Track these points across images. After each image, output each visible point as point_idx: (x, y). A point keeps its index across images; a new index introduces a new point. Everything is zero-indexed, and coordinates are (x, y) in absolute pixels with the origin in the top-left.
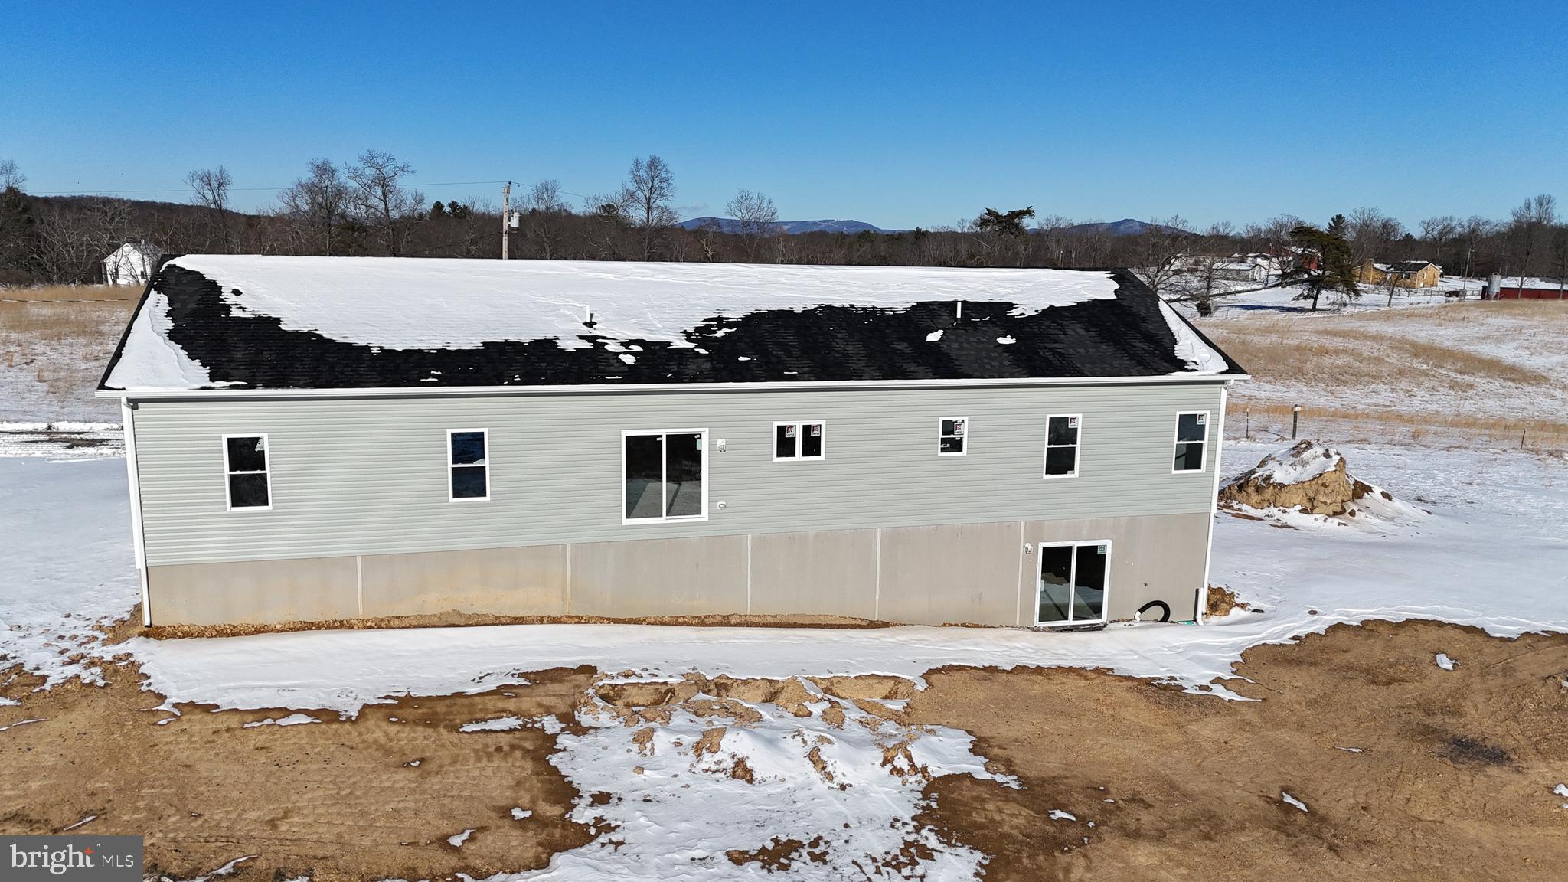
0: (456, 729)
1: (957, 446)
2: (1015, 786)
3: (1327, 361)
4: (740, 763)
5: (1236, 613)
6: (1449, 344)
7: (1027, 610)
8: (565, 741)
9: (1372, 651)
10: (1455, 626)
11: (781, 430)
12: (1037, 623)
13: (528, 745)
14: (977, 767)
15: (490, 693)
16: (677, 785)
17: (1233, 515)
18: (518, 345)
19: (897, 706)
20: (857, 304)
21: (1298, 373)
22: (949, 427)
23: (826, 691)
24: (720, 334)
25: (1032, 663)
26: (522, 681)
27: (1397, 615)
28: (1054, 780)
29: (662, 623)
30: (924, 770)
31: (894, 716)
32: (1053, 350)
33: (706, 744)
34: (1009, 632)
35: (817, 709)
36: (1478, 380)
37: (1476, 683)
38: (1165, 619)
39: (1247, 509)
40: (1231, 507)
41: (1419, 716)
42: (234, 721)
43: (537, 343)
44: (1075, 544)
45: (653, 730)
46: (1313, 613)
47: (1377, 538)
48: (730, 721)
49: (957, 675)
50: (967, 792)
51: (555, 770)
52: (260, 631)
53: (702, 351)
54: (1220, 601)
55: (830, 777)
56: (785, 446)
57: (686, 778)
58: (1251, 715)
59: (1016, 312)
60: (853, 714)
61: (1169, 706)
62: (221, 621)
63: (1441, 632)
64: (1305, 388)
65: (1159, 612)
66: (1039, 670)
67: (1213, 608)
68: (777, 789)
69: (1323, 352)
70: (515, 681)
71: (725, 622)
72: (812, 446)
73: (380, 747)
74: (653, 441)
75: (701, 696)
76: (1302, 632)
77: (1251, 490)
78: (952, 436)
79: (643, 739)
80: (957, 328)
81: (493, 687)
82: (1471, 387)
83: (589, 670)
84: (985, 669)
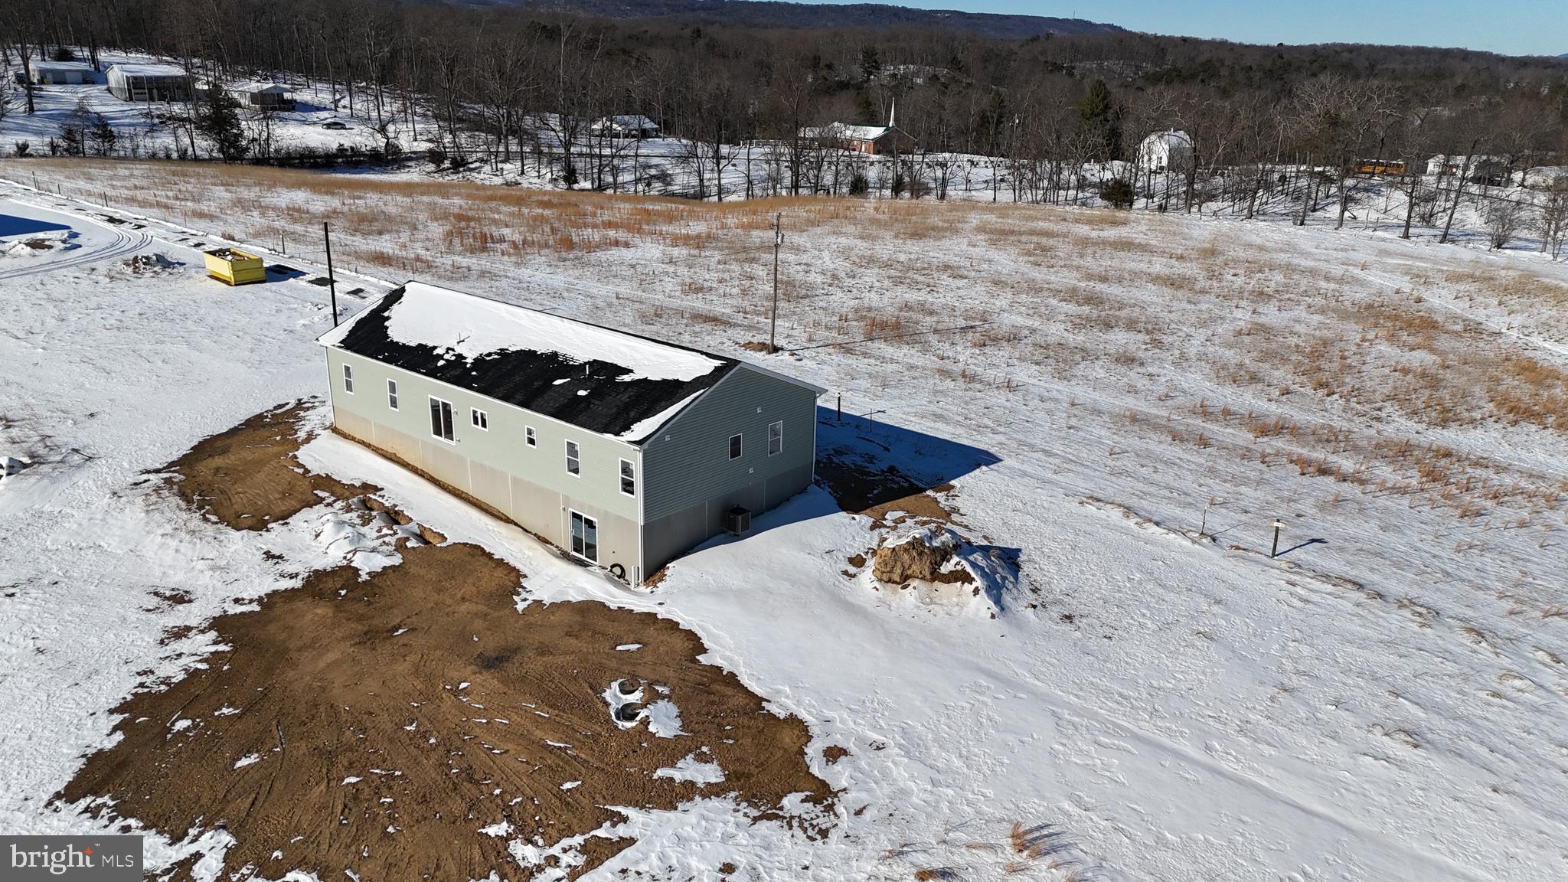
1: (532, 442)
2: (360, 580)
7: (566, 542)
8: (319, 506)
11: (475, 412)
12: (571, 551)
14: (368, 570)
15: (344, 485)
18: (425, 347)
22: (530, 432)
24: (491, 358)
29: (442, 486)
30: (352, 561)
31: (399, 547)
38: (621, 576)
43: (432, 347)
44: (584, 515)
49: (467, 549)
50: (345, 573)
51: (298, 511)
53: (469, 366)
55: (327, 548)
56: (476, 419)
59: (622, 377)
65: (619, 570)
67: (647, 582)
68: (314, 544)
70: (357, 484)
71: (460, 495)
72: (484, 425)
74: (437, 403)
78: (531, 437)
83: (379, 489)
84: (487, 553)
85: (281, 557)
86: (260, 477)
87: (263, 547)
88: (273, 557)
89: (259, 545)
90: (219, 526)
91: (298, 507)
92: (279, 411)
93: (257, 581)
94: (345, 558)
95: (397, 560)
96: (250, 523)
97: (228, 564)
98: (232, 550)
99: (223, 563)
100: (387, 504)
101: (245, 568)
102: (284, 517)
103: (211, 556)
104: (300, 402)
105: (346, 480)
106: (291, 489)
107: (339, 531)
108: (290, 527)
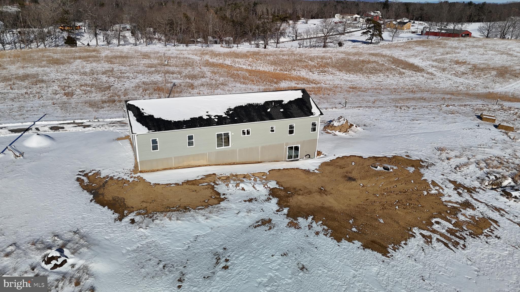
0: (198, 185)
1: (273, 131)
2: (283, 189)
3: (369, 66)
4: (243, 188)
5: (322, 156)
6: (403, 58)
7: (285, 158)
8: (215, 186)
9: (342, 162)
10: (358, 156)
11: (243, 131)
12: (287, 160)
13: (210, 187)
14: (277, 186)
15: (200, 179)
16: (234, 192)
17: (326, 133)
18: (196, 118)
19: (265, 177)
20: (254, 103)
21: (361, 71)
23: (253, 175)
24: (231, 112)
25: (286, 168)
26: (205, 177)
27: (348, 155)
28: (288, 187)
29: (224, 165)
30: (270, 187)
31: (264, 179)
32: (290, 112)
33: (237, 185)
34: (282, 162)
35: (252, 179)
36: (406, 71)
37: (357, 167)
38: (309, 157)
39: (329, 131)
40: (326, 130)
41: (345, 174)
42: (164, 186)
43: (199, 117)
44: (294, 146)
45: (228, 184)
46: (334, 155)
47: (351, 137)
48: (239, 182)
49: (274, 171)
50: (276, 190)
51: (216, 191)
52: (158, 170)
53: (228, 117)
54: (319, 153)
55: (256, 189)
56: (244, 133)
57: (235, 191)
58: (320, 175)
59: (284, 103)
60: (258, 179)
61: (307, 174)
62: (151, 169)
63: (355, 158)
64: (362, 76)
65: (308, 156)
66: (287, 169)
67: (318, 155)
68: (249, 192)
69: (369, 62)
70: (204, 177)
71: (234, 164)
72: (248, 133)
73: (188, 189)
74: (221, 135)
75: (234, 178)
76: (331, 159)
77: (330, 127)
78: (272, 129)
79: (227, 185)
80: (273, 108)
81: (200, 178)
82: (404, 73)
83: (214, 174)
84: (278, 169)
87: (239, 201)
88: (250, 200)
90: (210, 207)
93: (267, 206)
98: (235, 207)
101: (254, 206)
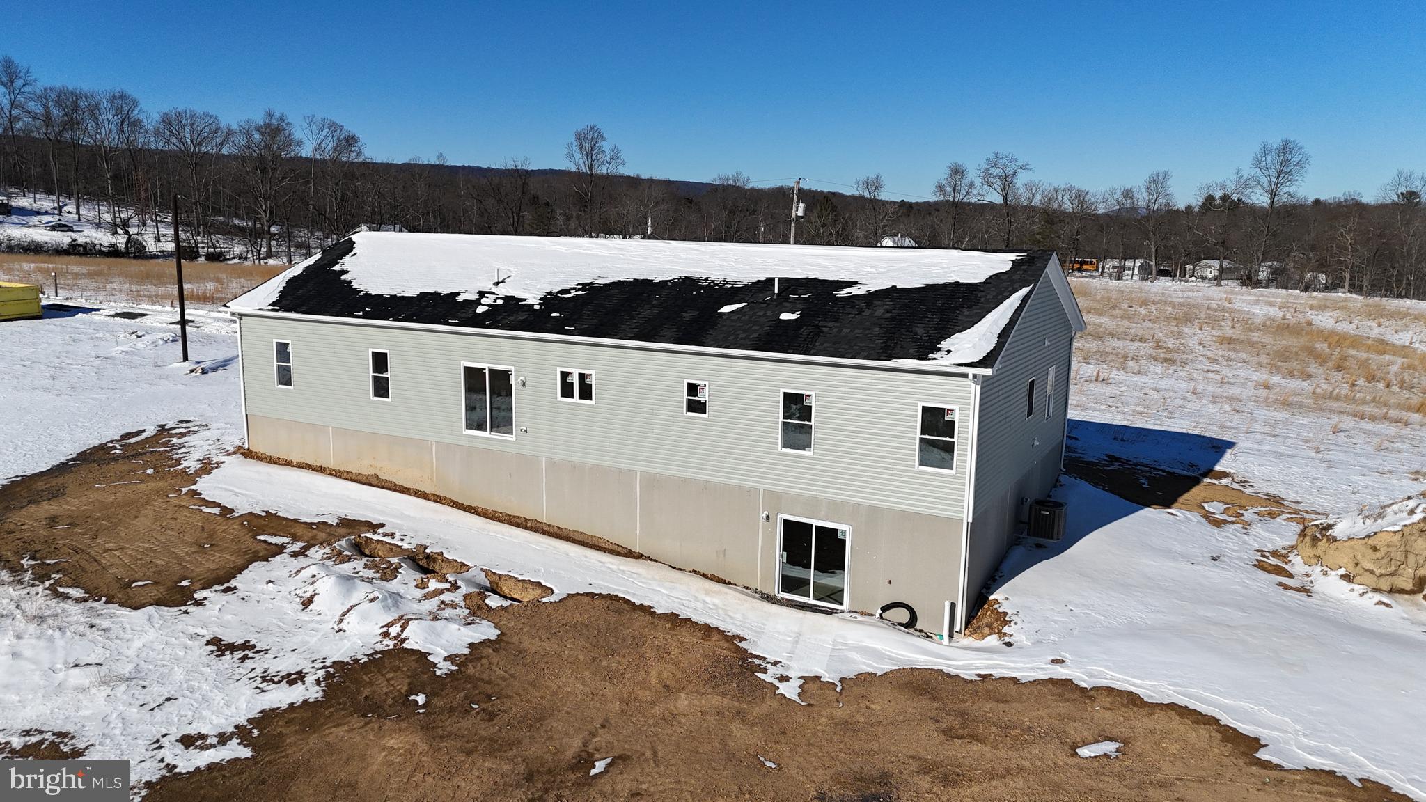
0: (256, 536)
1: (699, 407)
2: (439, 672)
4: (312, 596)
5: (990, 640)
7: (768, 578)
8: (280, 557)
11: (565, 375)
12: (778, 594)
16: (269, 597)
22: (693, 389)
24: (572, 294)
30: (404, 641)
32: (818, 328)
38: (907, 626)
44: (815, 523)
46: (1056, 661)
49: (600, 602)
51: (243, 569)
55: (340, 622)
56: (567, 390)
57: (281, 594)
65: (905, 615)
68: (306, 618)
71: (523, 524)
72: (586, 392)
74: (481, 374)
78: (696, 398)
83: (378, 526)
85: (246, 646)
86: (143, 523)
87: (201, 632)
88: (232, 648)
89: (192, 630)
90: (91, 604)
91: (240, 561)
92: (132, 440)
93: (218, 697)
94: (386, 635)
95: (485, 631)
96: (154, 593)
97: (137, 669)
98: (138, 644)
99: (126, 669)
100: (405, 545)
101: (178, 674)
102: (223, 579)
103: (93, 659)
104: (162, 428)
105: (309, 516)
106: (211, 536)
107: (349, 592)
108: (240, 594)
